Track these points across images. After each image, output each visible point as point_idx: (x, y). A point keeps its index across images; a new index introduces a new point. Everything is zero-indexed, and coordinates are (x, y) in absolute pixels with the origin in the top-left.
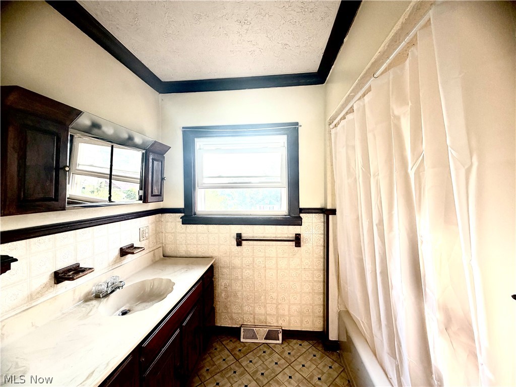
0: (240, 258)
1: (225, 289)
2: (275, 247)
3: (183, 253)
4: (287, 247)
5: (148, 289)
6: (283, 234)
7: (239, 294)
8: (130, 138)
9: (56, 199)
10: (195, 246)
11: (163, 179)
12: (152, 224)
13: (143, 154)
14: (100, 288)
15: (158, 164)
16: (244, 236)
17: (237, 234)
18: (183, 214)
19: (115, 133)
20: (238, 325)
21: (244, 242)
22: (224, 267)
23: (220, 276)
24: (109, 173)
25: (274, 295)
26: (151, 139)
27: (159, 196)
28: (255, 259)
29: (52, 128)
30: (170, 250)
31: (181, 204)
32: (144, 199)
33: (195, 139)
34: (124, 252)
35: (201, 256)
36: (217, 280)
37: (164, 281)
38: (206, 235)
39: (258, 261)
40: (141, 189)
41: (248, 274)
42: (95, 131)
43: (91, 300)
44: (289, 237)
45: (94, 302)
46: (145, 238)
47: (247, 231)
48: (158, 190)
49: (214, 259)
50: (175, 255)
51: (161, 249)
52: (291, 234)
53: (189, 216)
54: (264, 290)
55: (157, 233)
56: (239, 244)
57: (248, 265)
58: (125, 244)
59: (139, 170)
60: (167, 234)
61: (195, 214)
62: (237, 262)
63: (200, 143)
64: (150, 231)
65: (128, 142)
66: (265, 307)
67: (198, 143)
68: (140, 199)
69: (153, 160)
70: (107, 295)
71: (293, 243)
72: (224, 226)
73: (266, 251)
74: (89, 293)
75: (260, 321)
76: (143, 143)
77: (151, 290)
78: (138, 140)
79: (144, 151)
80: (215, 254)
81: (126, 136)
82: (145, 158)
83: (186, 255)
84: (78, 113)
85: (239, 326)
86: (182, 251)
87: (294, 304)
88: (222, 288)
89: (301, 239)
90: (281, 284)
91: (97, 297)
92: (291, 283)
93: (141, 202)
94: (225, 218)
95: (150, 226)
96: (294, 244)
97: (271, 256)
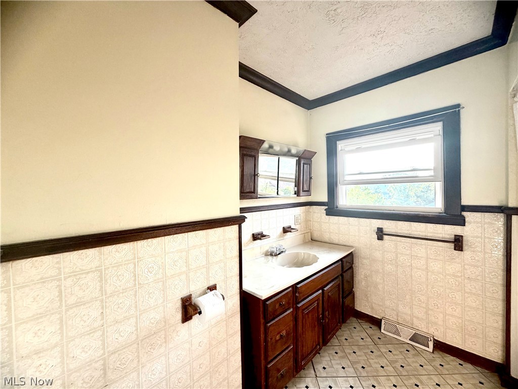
0: (381, 252)
1: (366, 278)
2: (424, 246)
3: (327, 240)
4: (441, 248)
5: (300, 259)
6: (435, 233)
7: (380, 287)
8: (289, 151)
9: (254, 192)
10: (337, 235)
11: (311, 178)
12: (303, 213)
13: (297, 160)
14: (273, 249)
15: (307, 167)
16: (386, 230)
17: (378, 228)
18: (327, 207)
19: (280, 150)
20: (378, 316)
21: (385, 237)
22: (364, 258)
23: (360, 265)
24: (277, 176)
25: (423, 298)
26: (302, 149)
27: (308, 192)
28: (399, 255)
29: (253, 154)
30: (316, 235)
31: (325, 199)
32: (297, 193)
33: (338, 142)
34: (286, 230)
35: (342, 244)
36: (357, 268)
37: (311, 256)
38: (347, 226)
39: (402, 258)
40: (296, 186)
41: (390, 269)
42: (271, 150)
43: (268, 255)
44: (445, 238)
45: (270, 258)
46: (298, 223)
47: (389, 226)
48: (307, 187)
49: (354, 249)
50: (320, 240)
51: (310, 234)
52: (448, 234)
53: (332, 210)
54: (410, 290)
55: (307, 221)
56: (380, 238)
57: (391, 261)
58: (286, 225)
59: (294, 172)
60: (314, 223)
61: (337, 207)
62: (378, 255)
63: (341, 145)
64: (302, 218)
65: (288, 154)
66: (411, 308)
67: (339, 146)
68: (295, 194)
69: (304, 164)
70: (276, 255)
71: (452, 245)
72: (364, 219)
73: (412, 249)
74: (267, 251)
75: (405, 320)
76: (297, 153)
77: (302, 260)
78: (294, 151)
79: (297, 158)
80: (356, 245)
81: (286, 150)
82: (298, 163)
83: (329, 242)
84: (263, 142)
85: (380, 318)
86: (326, 237)
87: (452, 316)
88: (362, 277)
89: (464, 243)
90: (432, 288)
91: (271, 255)
92: (448, 291)
93: (296, 195)
94: (365, 212)
95: (302, 215)
96: (453, 247)
97: (419, 255)
